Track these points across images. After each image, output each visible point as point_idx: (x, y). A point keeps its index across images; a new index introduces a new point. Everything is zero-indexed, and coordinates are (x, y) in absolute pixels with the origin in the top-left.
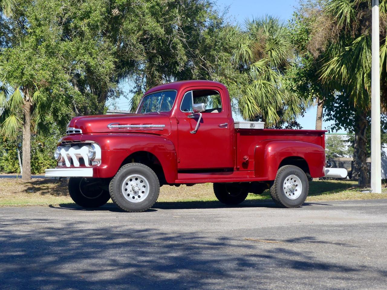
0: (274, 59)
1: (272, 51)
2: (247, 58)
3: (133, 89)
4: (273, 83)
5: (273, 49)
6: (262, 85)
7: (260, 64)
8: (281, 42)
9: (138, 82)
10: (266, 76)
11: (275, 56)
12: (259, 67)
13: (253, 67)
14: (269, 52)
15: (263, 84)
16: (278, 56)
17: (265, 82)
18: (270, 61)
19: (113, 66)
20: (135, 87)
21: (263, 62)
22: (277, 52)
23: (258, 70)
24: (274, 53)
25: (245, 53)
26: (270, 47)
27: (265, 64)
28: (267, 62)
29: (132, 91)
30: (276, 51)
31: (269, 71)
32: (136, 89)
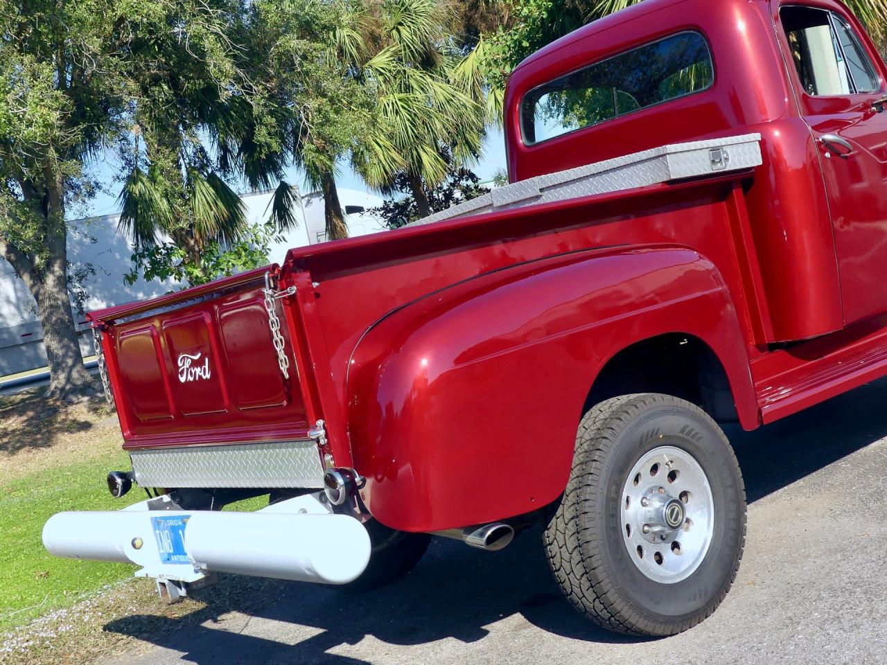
0: (407, 44)
1: (399, 27)
2: (354, 52)
3: (119, 173)
4: (419, 95)
5: (401, 24)
6: (399, 103)
7: (381, 60)
8: (414, 5)
9: (126, 155)
10: (401, 82)
11: (410, 37)
12: (382, 68)
13: (370, 70)
14: (394, 32)
15: (400, 100)
16: (416, 35)
17: (402, 95)
18: (400, 51)
19: (54, 117)
20: (124, 168)
21: (388, 54)
22: (412, 27)
23: (381, 74)
24: (405, 33)
25: (347, 41)
26: (393, 22)
27: (392, 59)
28: (395, 53)
29: (118, 177)
30: (409, 26)
31: (405, 71)
32: (126, 171)
